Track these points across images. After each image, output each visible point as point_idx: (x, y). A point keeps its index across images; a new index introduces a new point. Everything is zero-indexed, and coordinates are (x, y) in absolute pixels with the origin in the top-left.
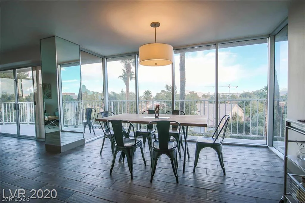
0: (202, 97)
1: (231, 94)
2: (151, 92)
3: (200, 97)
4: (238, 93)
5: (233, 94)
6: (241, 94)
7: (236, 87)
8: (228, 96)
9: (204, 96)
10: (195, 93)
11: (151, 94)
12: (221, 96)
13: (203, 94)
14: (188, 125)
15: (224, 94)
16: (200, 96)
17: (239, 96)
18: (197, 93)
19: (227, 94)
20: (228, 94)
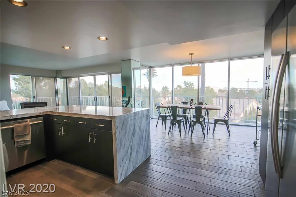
0: (218, 92)
1: (250, 89)
2: (168, 88)
3: (216, 92)
4: (257, 88)
5: (252, 89)
6: (260, 89)
7: (256, 82)
8: (247, 91)
9: (220, 90)
10: (211, 87)
11: (168, 90)
12: (238, 91)
13: (219, 89)
14: (209, 109)
15: (242, 89)
16: (216, 90)
17: (259, 91)
18: (213, 88)
19: (245, 89)
20: (247, 89)
